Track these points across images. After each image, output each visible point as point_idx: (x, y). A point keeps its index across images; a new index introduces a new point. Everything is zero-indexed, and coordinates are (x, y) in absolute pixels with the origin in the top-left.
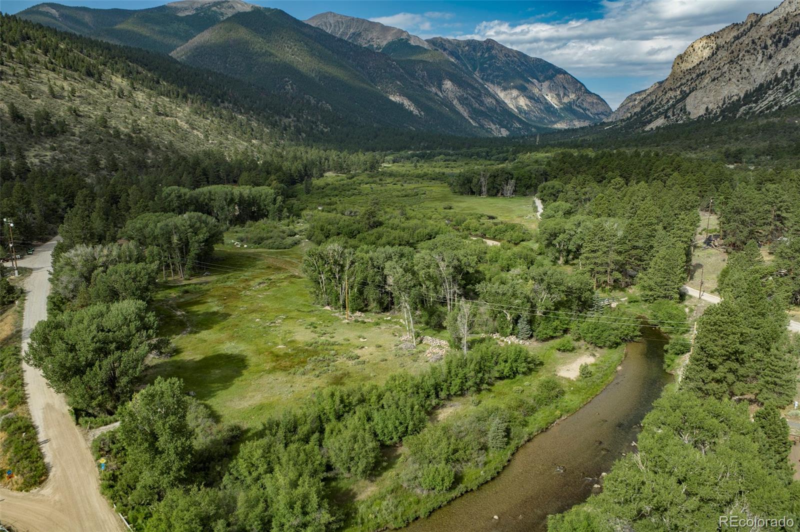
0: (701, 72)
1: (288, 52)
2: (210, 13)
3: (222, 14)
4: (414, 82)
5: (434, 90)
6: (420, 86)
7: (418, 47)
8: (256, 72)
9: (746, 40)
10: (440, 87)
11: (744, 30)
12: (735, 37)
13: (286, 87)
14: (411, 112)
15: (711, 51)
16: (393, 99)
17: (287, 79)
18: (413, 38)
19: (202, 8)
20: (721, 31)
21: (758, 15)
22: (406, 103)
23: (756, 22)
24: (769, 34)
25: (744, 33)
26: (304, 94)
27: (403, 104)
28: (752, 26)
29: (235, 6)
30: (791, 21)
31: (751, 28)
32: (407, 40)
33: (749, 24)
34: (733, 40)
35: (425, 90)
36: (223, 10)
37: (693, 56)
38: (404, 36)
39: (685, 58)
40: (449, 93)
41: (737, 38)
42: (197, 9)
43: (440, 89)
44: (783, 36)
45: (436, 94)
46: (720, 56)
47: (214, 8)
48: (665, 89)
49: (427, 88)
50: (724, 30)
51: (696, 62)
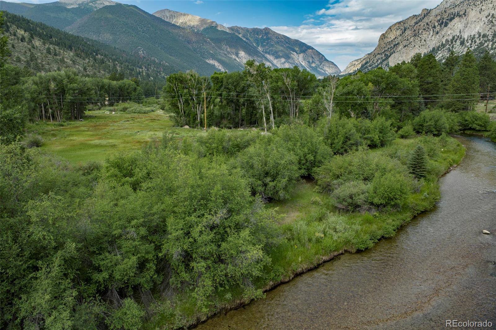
0: (396, 43)
1: (140, 31)
2: (88, 7)
3: (96, 7)
4: (221, 51)
5: (234, 57)
6: (225, 54)
7: (223, 31)
8: (119, 43)
9: (422, 24)
10: (237, 54)
11: (420, 19)
12: (415, 23)
13: (139, 52)
14: (220, 70)
15: (402, 31)
16: (208, 62)
17: (140, 47)
18: (219, 26)
19: (82, 4)
20: (407, 19)
21: (428, 10)
22: (217, 64)
23: (427, 14)
24: (436, 19)
25: (421, 20)
26: (151, 57)
27: (214, 65)
28: (425, 16)
29: (105, 3)
30: (448, 12)
31: (424, 17)
32: (216, 27)
33: (423, 15)
34: (414, 24)
35: (228, 57)
36: (96, 5)
37: (391, 34)
38: (214, 25)
39: (386, 36)
40: (243, 59)
41: (416, 23)
42: (79, 4)
43: (237, 56)
44: (444, 20)
45: (235, 59)
46: (407, 34)
47: (91, 4)
48: (375, 54)
49: (229, 55)
50: (408, 19)
51: (393, 38)
